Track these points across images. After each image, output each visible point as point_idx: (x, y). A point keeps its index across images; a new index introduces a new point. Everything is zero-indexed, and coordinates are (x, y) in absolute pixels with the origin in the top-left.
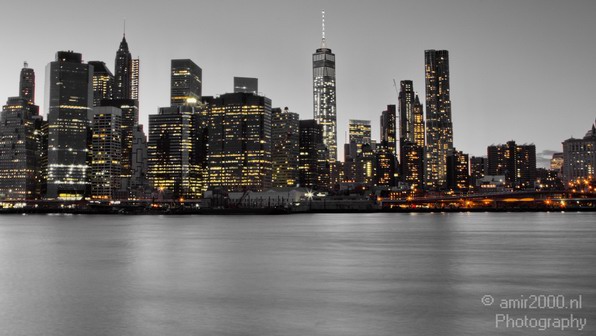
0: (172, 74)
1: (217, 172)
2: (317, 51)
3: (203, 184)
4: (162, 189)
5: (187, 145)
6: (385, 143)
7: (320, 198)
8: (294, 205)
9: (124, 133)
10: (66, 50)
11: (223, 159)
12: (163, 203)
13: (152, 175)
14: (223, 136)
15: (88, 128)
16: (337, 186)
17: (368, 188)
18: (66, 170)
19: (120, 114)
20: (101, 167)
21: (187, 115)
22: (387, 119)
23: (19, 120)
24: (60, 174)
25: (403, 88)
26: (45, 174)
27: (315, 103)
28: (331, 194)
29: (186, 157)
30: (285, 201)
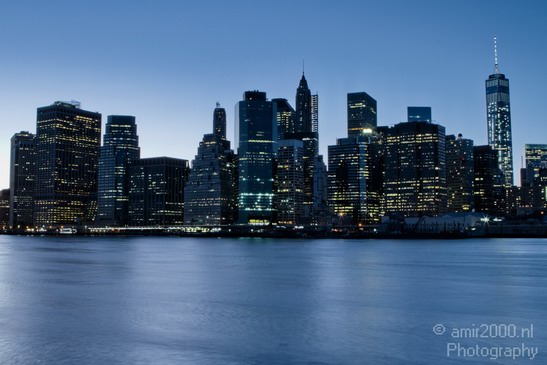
0: (349, 107)
1: (393, 198)
2: (490, 77)
3: (380, 210)
4: (341, 214)
5: (364, 173)
7: (497, 223)
8: (470, 230)
9: (306, 164)
10: (252, 90)
11: (399, 186)
12: (343, 228)
13: (332, 202)
14: (399, 164)
15: (273, 160)
16: (514, 211)
18: (254, 198)
19: (302, 146)
20: (285, 195)
21: (363, 145)
23: (213, 154)
24: (250, 201)
26: (237, 202)
27: (489, 129)
28: (508, 219)
29: (364, 185)
30: (461, 226)
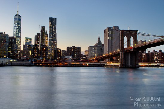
2: (16, 15)
6: (36, 45)
7: (15, 62)
8: (6, 64)
17: (30, 59)
22: (37, 38)
25: (42, 28)
27: (14, 32)
28: (18, 60)
30: (3, 62)
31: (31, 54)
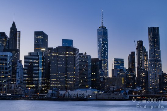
0: (35, 38)
1: (54, 81)
2: (100, 28)
3: (48, 87)
4: (29, 89)
5: (41, 69)
6: (130, 69)
7: (100, 94)
8: (89, 97)
9: (13, 64)
11: (57, 76)
12: (30, 95)
13: (25, 83)
14: (57, 65)
16: (109, 88)
17: (122, 89)
19: (12, 56)
20: (2, 79)
21: (41, 56)
22: (131, 58)
25: (138, 44)
27: (98, 51)
28: (106, 92)
29: (40, 75)
30: (85, 95)
31: (123, 82)
